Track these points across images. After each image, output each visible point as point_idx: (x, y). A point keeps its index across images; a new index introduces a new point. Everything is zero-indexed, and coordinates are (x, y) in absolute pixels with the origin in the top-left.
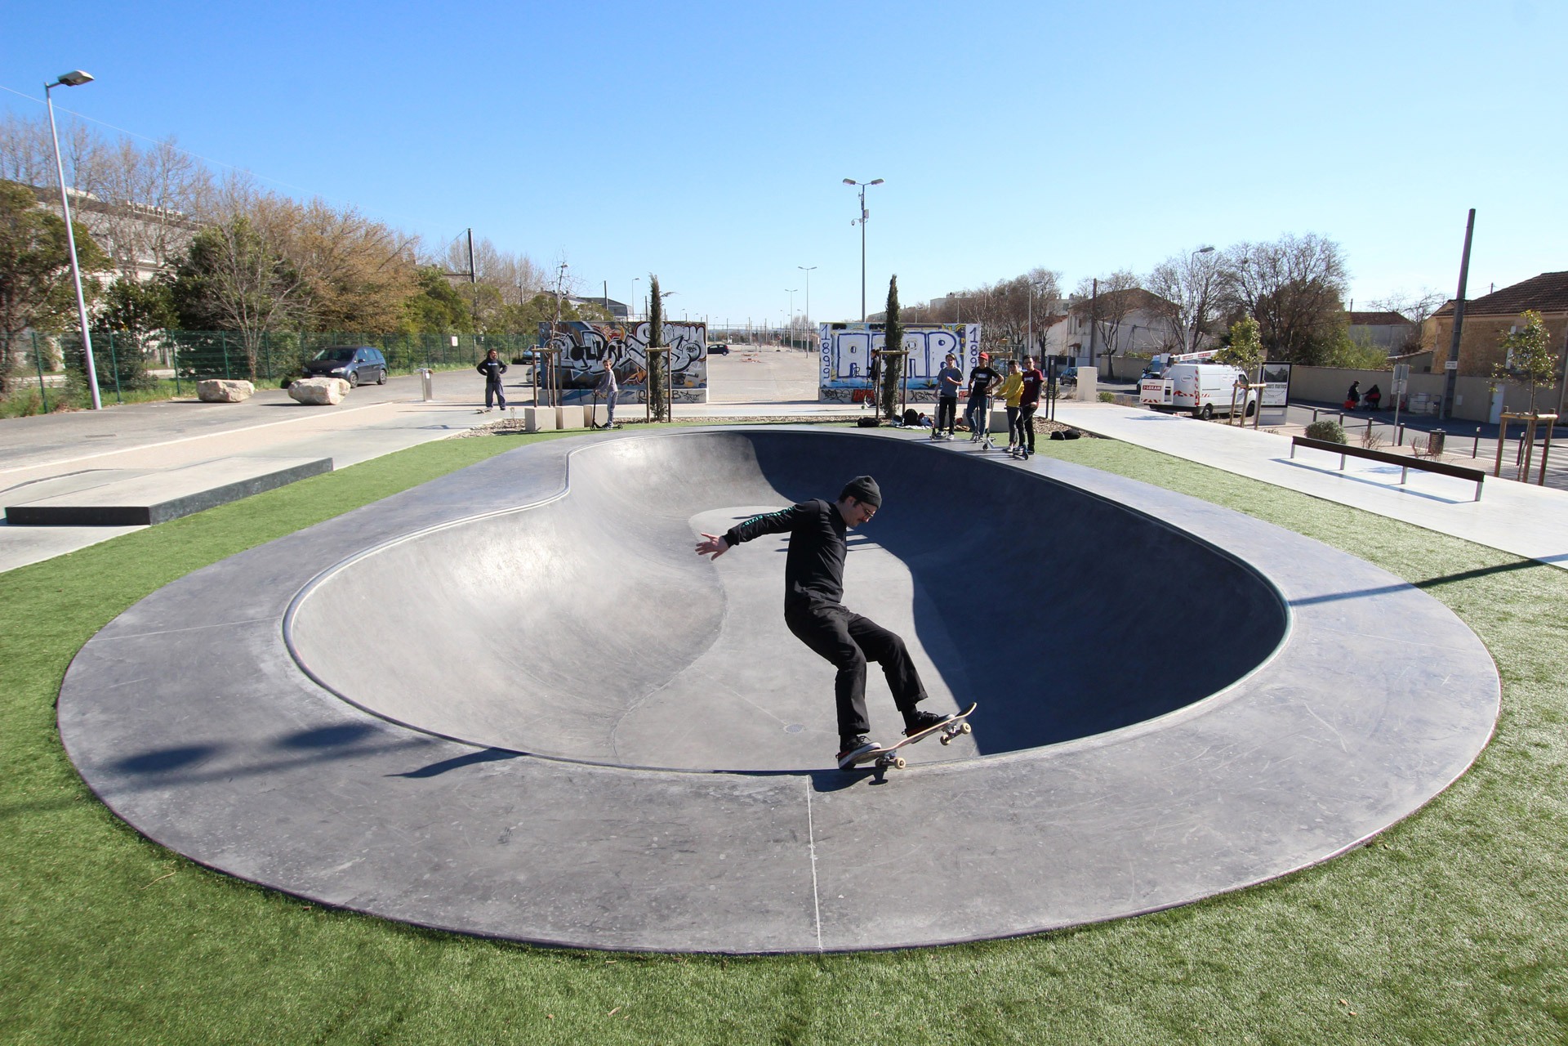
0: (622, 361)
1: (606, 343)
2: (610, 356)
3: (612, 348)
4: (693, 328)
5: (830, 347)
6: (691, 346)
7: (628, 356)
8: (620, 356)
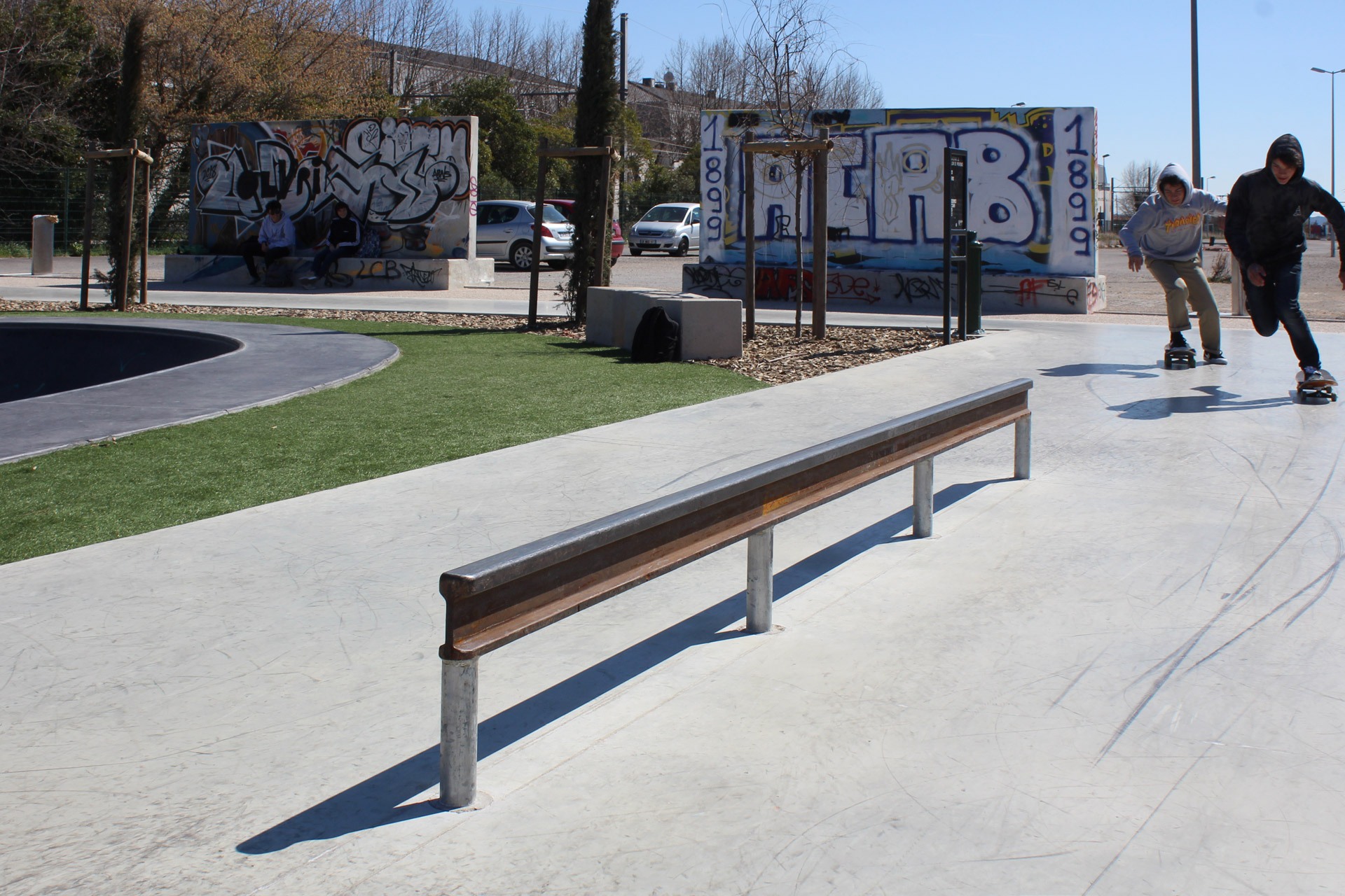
0: (319, 198)
1: (294, 163)
2: (299, 191)
3: (304, 174)
4: (447, 131)
5: (722, 168)
6: (442, 167)
7: (330, 190)
8: (317, 189)
